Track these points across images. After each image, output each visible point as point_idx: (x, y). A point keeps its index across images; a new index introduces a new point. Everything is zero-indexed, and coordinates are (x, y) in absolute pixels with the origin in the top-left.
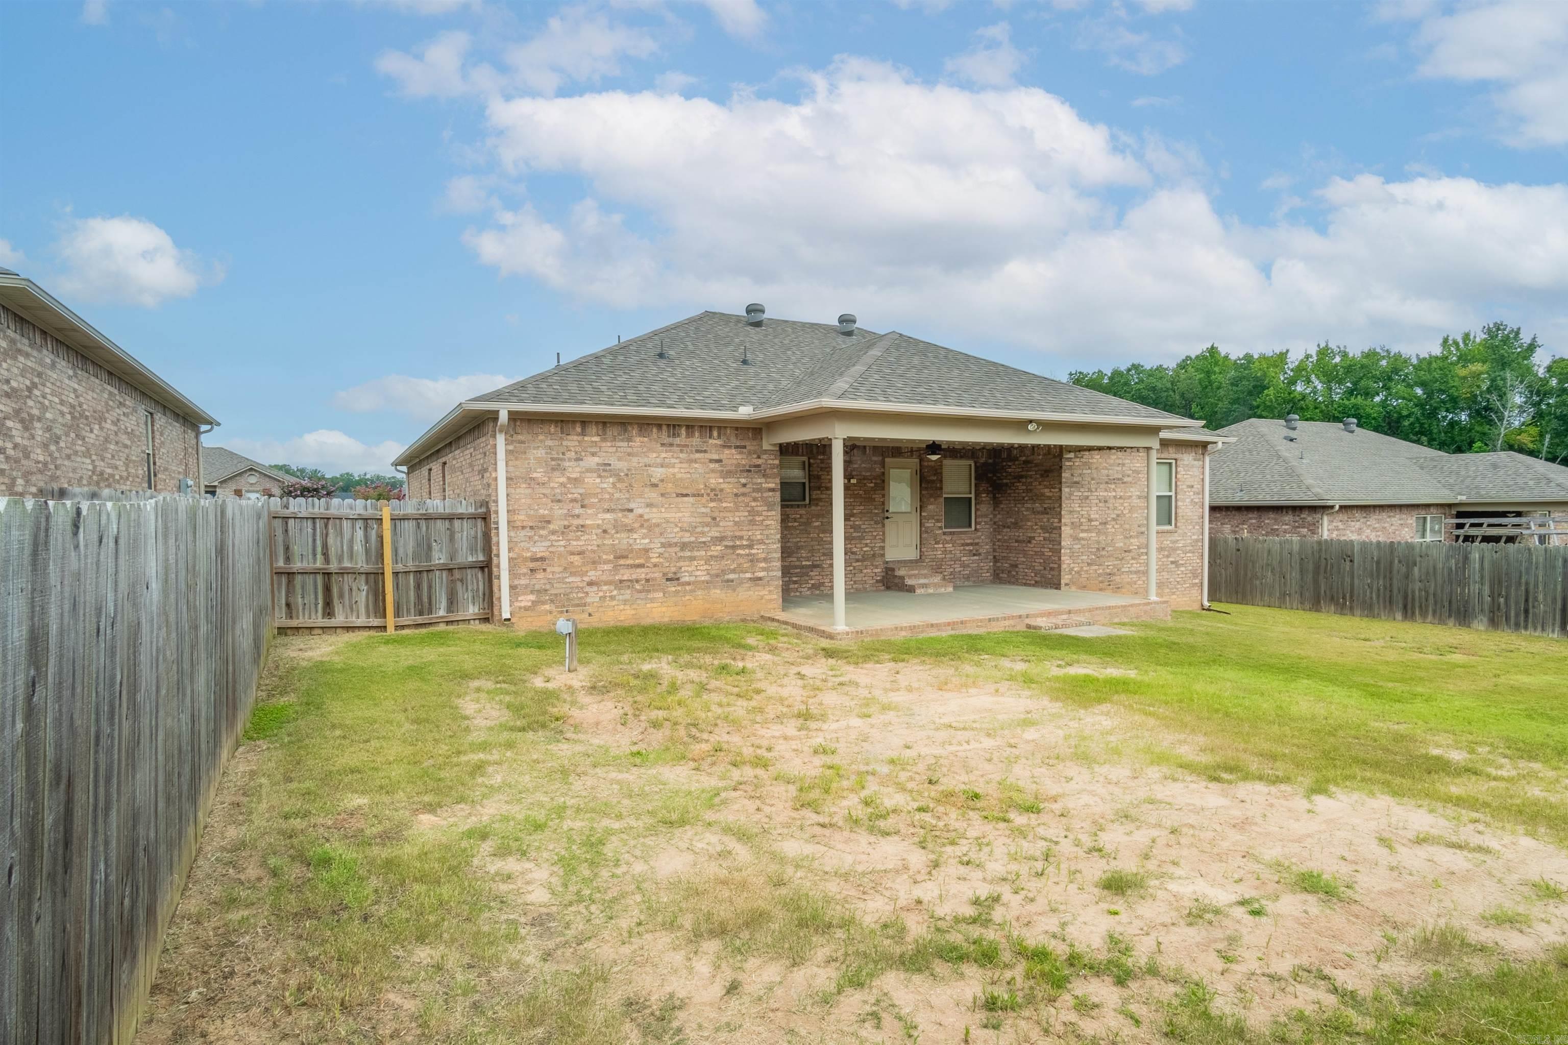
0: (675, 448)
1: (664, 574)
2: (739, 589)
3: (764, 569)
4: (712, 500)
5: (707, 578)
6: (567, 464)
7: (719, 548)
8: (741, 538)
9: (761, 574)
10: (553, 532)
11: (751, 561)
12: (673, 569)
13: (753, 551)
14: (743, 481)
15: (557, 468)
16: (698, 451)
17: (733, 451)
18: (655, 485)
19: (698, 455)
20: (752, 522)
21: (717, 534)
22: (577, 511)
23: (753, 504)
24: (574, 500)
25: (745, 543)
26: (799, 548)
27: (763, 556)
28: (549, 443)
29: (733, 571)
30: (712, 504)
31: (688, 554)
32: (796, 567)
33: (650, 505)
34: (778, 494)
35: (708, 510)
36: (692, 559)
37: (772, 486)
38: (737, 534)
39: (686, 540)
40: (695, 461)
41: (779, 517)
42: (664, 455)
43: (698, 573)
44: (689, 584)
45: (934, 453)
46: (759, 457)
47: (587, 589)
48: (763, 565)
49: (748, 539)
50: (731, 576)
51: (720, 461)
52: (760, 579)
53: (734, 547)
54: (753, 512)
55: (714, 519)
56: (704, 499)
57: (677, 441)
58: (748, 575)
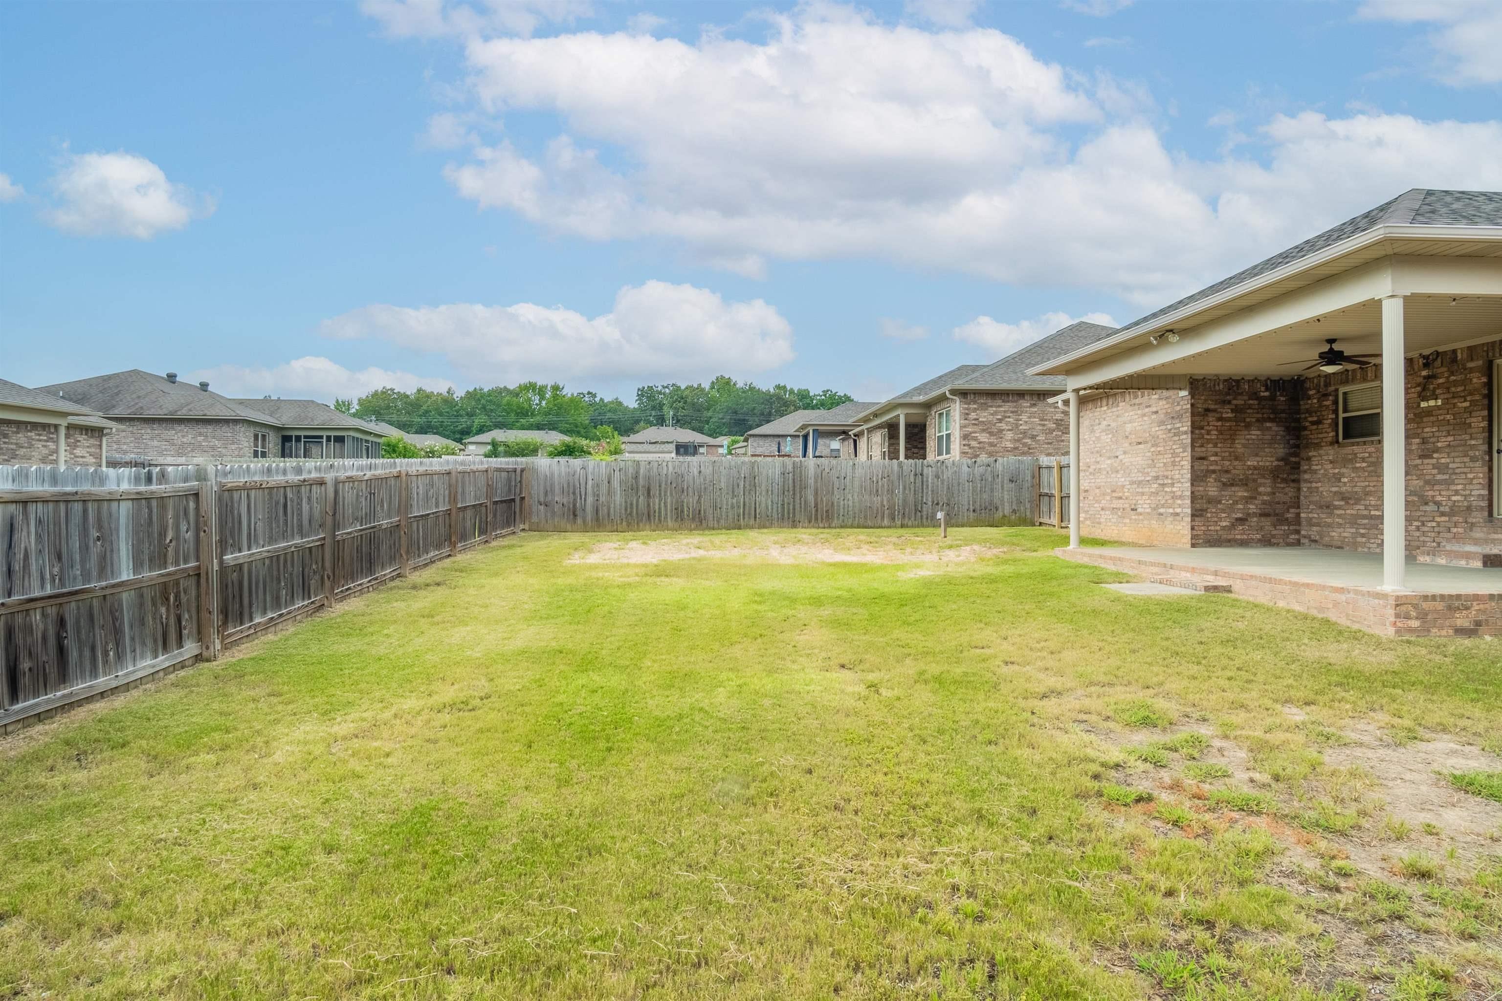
0: (1137, 407)
1: (1130, 505)
2: (1166, 523)
3: (1180, 506)
4: (1153, 446)
5: (1149, 510)
6: (1095, 428)
7: (1156, 486)
8: (1167, 478)
9: (1178, 510)
10: (1091, 473)
11: (1173, 498)
12: (1134, 502)
13: (1174, 489)
14: (1169, 427)
15: (1093, 431)
16: (1147, 407)
17: (1164, 402)
18: (1127, 437)
19: (1147, 410)
20: (1174, 464)
21: (1155, 474)
22: (1098, 459)
23: (1174, 447)
24: (1097, 452)
25: (1170, 482)
26: (1367, 494)
27: (1179, 493)
28: (1091, 415)
29: (1163, 506)
30: (1153, 449)
31: (1140, 490)
32: (1364, 517)
33: (1125, 453)
34: (1190, 435)
35: (1150, 454)
36: (1143, 494)
37: (1185, 429)
38: (1166, 473)
39: (1140, 479)
40: (1144, 415)
41: (1189, 458)
42: (1131, 413)
43: (1145, 506)
44: (1141, 514)
45: (1330, 363)
46: (1178, 404)
47: (1102, 513)
48: (1179, 502)
49: (1172, 479)
50: (1162, 510)
51: (1156, 412)
52: (1177, 514)
53: (1163, 485)
54: (1174, 455)
55: (1153, 461)
56: (1149, 445)
57: (1137, 401)
58: (1171, 510)
